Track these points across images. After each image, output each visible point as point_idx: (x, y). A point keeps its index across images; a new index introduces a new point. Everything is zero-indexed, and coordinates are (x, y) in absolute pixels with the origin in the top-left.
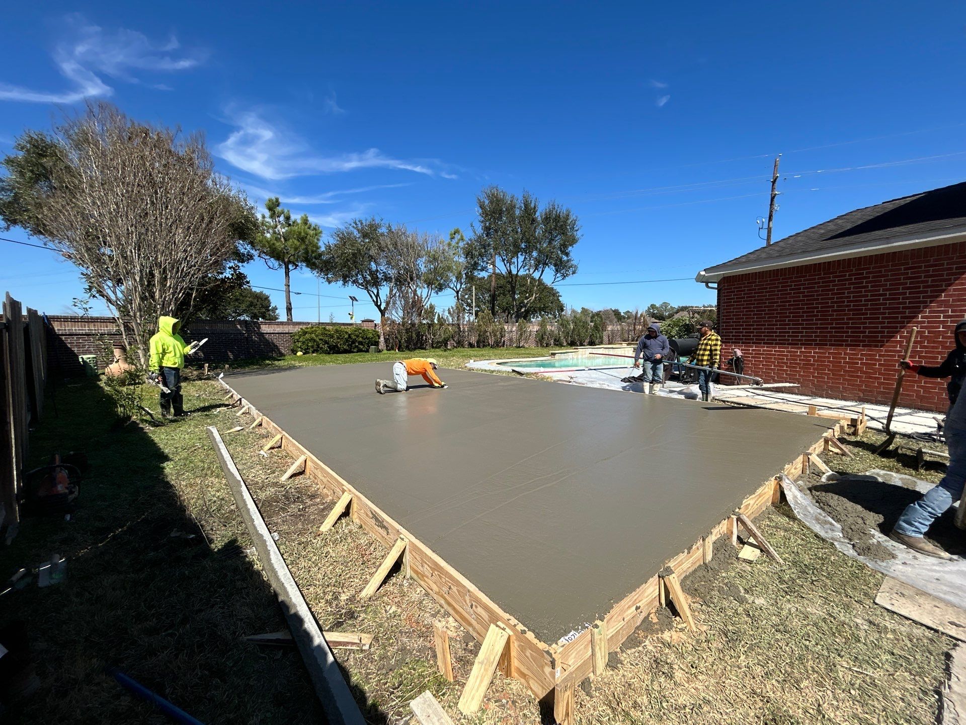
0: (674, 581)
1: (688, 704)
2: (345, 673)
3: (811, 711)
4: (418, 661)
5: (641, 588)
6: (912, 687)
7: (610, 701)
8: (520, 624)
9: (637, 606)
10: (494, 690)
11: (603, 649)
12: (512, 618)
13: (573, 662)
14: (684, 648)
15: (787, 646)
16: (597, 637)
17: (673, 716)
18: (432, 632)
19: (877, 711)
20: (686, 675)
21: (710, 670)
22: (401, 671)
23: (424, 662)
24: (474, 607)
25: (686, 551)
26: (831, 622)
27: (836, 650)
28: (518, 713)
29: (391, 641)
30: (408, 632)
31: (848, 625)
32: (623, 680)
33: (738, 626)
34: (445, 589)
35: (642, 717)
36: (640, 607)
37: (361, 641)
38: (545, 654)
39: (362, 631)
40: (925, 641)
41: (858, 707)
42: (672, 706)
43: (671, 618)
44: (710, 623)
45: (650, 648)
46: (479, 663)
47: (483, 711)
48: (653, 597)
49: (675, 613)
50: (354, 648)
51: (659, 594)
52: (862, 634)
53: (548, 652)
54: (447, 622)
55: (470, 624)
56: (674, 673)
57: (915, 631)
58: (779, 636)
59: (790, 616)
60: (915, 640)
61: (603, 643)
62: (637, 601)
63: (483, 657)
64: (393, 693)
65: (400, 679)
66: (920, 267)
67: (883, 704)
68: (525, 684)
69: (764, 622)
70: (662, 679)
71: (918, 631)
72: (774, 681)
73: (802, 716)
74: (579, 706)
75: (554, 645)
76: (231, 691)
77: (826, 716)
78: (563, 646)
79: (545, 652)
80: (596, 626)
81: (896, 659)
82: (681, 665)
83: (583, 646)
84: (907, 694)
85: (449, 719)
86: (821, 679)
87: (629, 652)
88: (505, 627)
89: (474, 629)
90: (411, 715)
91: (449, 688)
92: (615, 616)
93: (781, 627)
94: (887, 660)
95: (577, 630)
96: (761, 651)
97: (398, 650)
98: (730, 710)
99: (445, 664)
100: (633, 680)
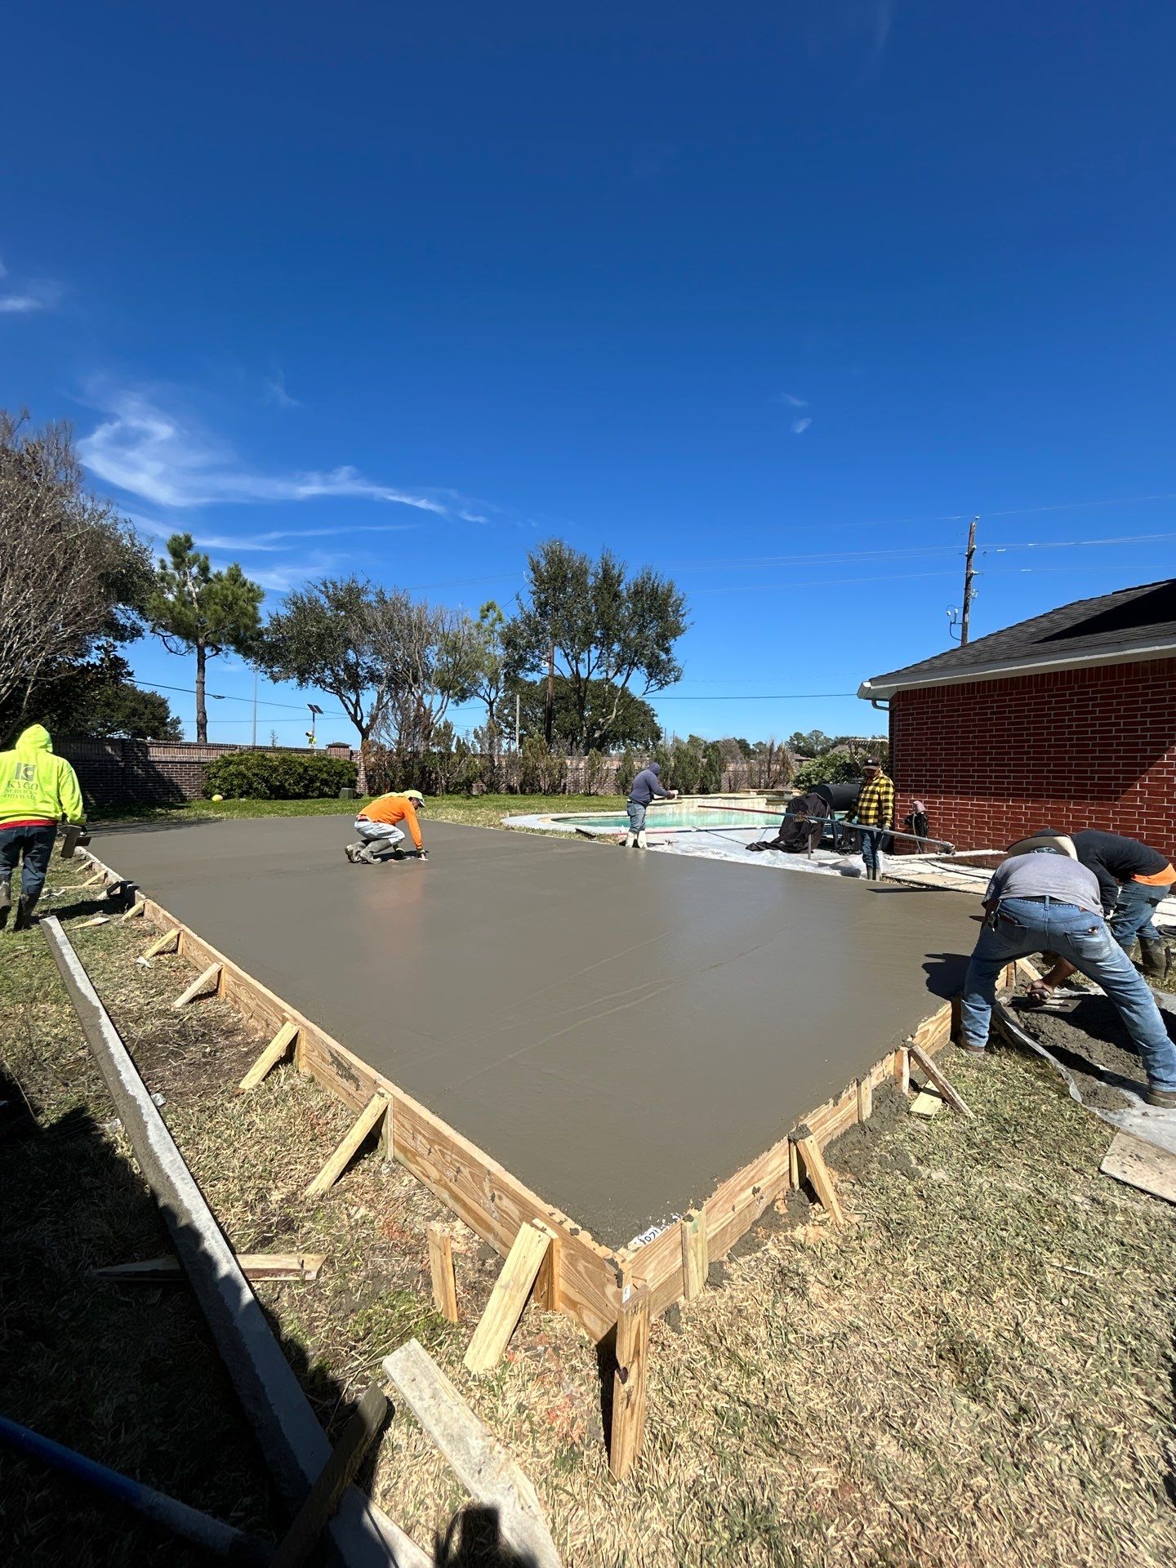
0: (812, 1148)
1: (827, 1334)
2: (273, 1322)
3: (1006, 1334)
4: (400, 1293)
5: (761, 1158)
6: (1146, 1289)
7: (708, 1337)
8: (570, 1220)
9: (754, 1188)
10: (525, 1332)
11: (700, 1256)
12: (557, 1211)
13: (653, 1276)
14: (824, 1250)
15: (974, 1239)
16: (690, 1236)
17: (804, 1354)
18: (425, 1245)
19: (1097, 1327)
20: (826, 1290)
21: (862, 1280)
22: (371, 1311)
23: (409, 1294)
24: (496, 1199)
25: (831, 1101)
26: (1039, 1201)
27: (1044, 1241)
28: (562, 1365)
29: (356, 1263)
30: (384, 1248)
31: (1061, 1204)
32: (730, 1304)
33: (905, 1213)
34: (451, 1173)
35: (756, 1357)
36: (759, 1189)
37: (302, 1266)
38: (607, 1264)
39: (307, 1250)
40: (1166, 1223)
41: (1072, 1325)
42: (803, 1338)
43: (808, 1206)
44: (865, 1211)
45: (774, 1252)
46: (501, 1287)
47: (504, 1364)
48: (781, 1173)
49: (813, 1197)
50: (291, 1278)
51: (790, 1170)
52: (1081, 1218)
53: (612, 1262)
54: (452, 1229)
55: (489, 1229)
56: (808, 1289)
57: (1154, 1209)
58: (964, 1225)
59: (981, 1196)
60: (1152, 1222)
61: (700, 1246)
62: (756, 1179)
63: (508, 1278)
64: (354, 1347)
65: (368, 1325)
67: (1106, 1317)
68: (576, 1319)
69: (944, 1205)
70: (789, 1299)
71: (1158, 1209)
72: (954, 1293)
73: (993, 1343)
74: (660, 1348)
75: (622, 1250)
76: (64, 1361)
77: (1027, 1339)
78: (636, 1251)
79: (608, 1260)
80: (690, 1218)
81: (1126, 1250)
82: (819, 1276)
83: (667, 1252)
84: (1139, 1300)
85: (448, 1383)
86: (1021, 1286)
87: (741, 1260)
88: (545, 1226)
89: (496, 1235)
90: (384, 1381)
91: (449, 1334)
92: (721, 1203)
93: (968, 1213)
94: (1114, 1253)
95: (658, 1225)
96: (937, 1249)
97: (367, 1277)
98: (888, 1339)
99: (445, 1296)
100: (745, 1304)
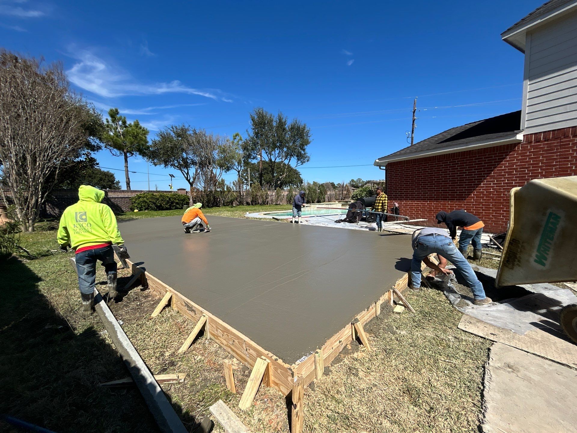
0: (360, 326)
1: (365, 388)
2: (169, 397)
3: (426, 384)
4: (214, 385)
5: (342, 330)
6: (473, 366)
7: (324, 392)
8: (274, 356)
9: (340, 341)
10: (260, 395)
11: (321, 365)
12: (270, 353)
13: (304, 373)
14: (364, 360)
15: (415, 353)
16: (317, 358)
17: (357, 395)
18: (223, 368)
19: (456, 379)
20: (365, 374)
21: (377, 369)
22: (204, 391)
23: (218, 384)
24: (248, 350)
25: (366, 310)
26: (437, 339)
27: (439, 352)
28: (274, 405)
29: (198, 375)
30: (208, 369)
31: (445, 340)
32: (332, 380)
33: (392, 346)
34: (231, 342)
35: (341, 397)
36: (341, 341)
37: (178, 378)
38: (288, 370)
39: (180, 372)
40: (480, 344)
41: (448, 379)
42: (357, 390)
43: (358, 346)
44: (378, 346)
45: (347, 362)
46: (251, 380)
47: (253, 406)
48: (349, 335)
49: (360, 343)
50: (174, 382)
51: (352, 334)
52: (451, 344)
53: (290, 369)
54: (232, 362)
55: (246, 361)
56: (359, 373)
57: (475, 339)
58: (412, 349)
59: (417, 338)
60: (475, 344)
61: (321, 361)
62: (340, 338)
63: (253, 376)
64: (199, 404)
65: (204, 396)
66: (482, 158)
67: (459, 376)
68: (278, 389)
69: (405, 343)
70: (352, 377)
71: (477, 339)
72: (408, 371)
73: (422, 387)
74: (308, 397)
75: (293, 365)
76: (92, 416)
77: (433, 385)
78: (298, 365)
79: (288, 369)
80: (317, 353)
81: (466, 354)
82: (362, 369)
83: (309, 364)
84: (470, 370)
85: (233, 414)
86: (431, 368)
87: (335, 366)
88: (266, 358)
89: (248, 363)
90: (210, 415)
91: (233, 397)
92: (328, 347)
93: (413, 344)
94: (462, 355)
95: (306, 355)
96: (403, 357)
97: (202, 380)
98: (386, 388)
99: (231, 385)
100: (337, 380)
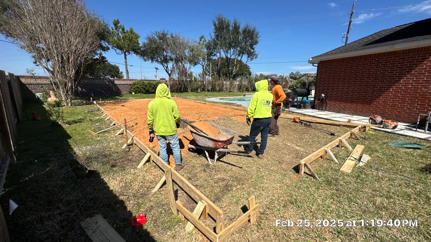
8: (210, 201)
66: (405, 58)
88: (204, 202)
